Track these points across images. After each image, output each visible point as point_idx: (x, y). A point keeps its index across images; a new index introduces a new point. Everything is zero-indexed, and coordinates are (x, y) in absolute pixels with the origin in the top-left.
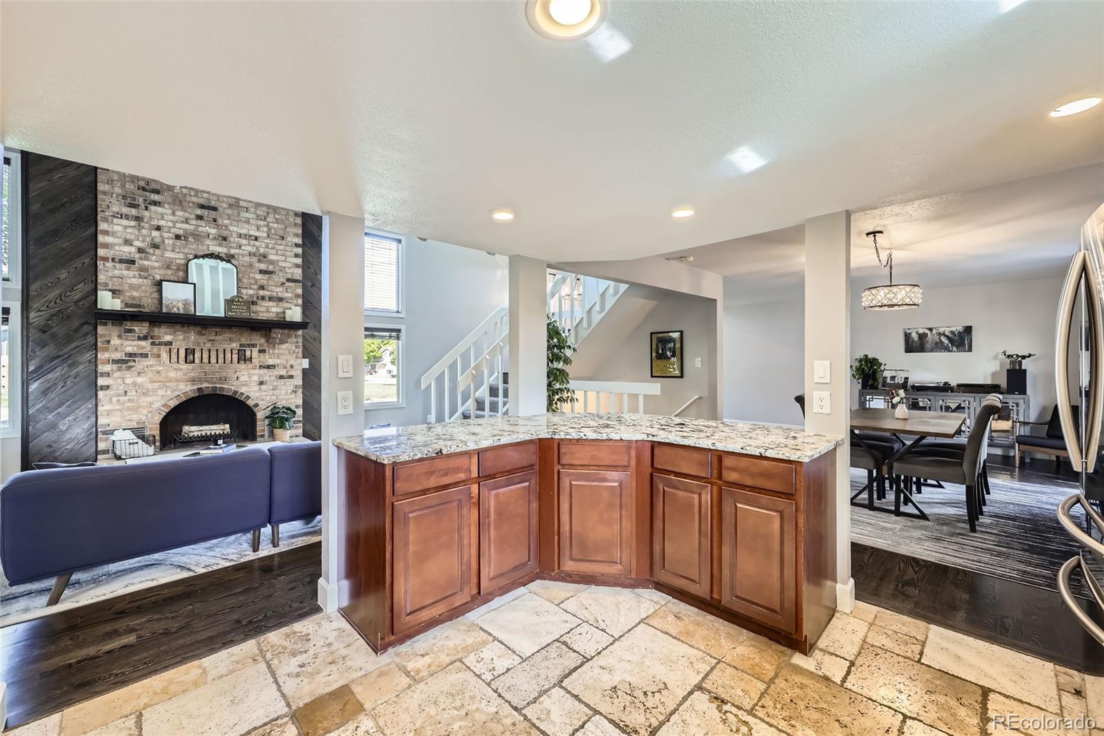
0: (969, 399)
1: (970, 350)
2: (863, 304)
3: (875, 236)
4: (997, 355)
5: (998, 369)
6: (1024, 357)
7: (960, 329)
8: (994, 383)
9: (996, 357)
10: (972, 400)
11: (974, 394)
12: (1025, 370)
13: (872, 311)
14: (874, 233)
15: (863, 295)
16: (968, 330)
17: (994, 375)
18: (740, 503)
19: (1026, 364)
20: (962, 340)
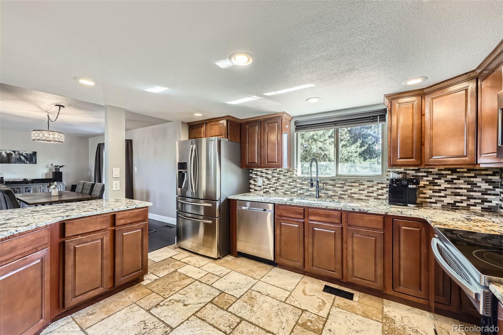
0: (40, 186)
1: (36, 163)
2: (32, 138)
3: (60, 107)
4: (48, 166)
5: (48, 172)
6: (61, 167)
7: (31, 152)
8: (47, 178)
9: (47, 167)
10: (42, 186)
11: (42, 184)
12: (62, 172)
13: (36, 142)
14: (60, 106)
15: (32, 133)
16: (35, 154)
17: (46, 174)
18: (124, 233)
19: (61, 170)
20: (31, 158)
